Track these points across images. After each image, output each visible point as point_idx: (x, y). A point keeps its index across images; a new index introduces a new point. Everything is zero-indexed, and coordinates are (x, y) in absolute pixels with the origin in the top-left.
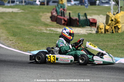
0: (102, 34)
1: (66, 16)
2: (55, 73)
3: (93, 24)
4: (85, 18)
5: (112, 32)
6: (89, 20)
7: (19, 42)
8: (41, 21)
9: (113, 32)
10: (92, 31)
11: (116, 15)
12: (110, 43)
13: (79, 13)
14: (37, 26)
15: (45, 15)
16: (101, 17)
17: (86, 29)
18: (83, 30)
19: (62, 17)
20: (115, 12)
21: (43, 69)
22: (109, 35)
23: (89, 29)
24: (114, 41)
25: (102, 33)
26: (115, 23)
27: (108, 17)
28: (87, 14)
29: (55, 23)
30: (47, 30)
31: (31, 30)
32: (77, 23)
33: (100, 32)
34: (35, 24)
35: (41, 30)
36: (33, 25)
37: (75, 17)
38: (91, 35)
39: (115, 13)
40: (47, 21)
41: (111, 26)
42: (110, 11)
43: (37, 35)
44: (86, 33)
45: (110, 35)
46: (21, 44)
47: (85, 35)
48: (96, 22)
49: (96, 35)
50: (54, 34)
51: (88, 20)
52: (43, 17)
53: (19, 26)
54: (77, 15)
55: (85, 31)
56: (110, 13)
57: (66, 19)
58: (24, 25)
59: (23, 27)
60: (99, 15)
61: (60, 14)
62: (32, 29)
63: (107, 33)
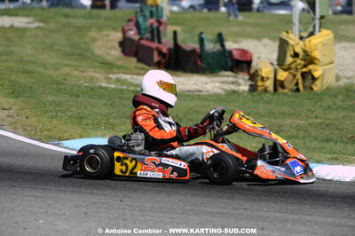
0: (268, 95)
1: (164, 40)
2: (128, 203)
3: (241, 64)
4: (218, 47)
5: (295, 87)
6: (230, 52)
7: (28, 113)
8: (93, 54)
9: (298, 90)
10: (239, 85)
11: (307, 40)
12: (288, 121)
13: (202, 33)
14: (81, 69)
15: (106, 38)
16: (265, 46)
17: (222, 79)
18: (212, 82)
19: (154, 45)
20: (305, 31)
21: (95, 191)
22: (285, 97)
23: (231, 79)
24: (300, 115)
25: (266, 90)
26: (303, 63)
27: (283, 45)
28: (224, 36)
29: (134, 60)
30: (110, 79)
31: (65, 79)
32: (195, 61)
33: (260, 88)
34: (77, 63)
35: (92, 79)
36: (69, 66)
37: (190, 44)
38: (235, 96)
39: (305, 34)
40: (110, 55)
41: (291, 71)
42: (291, 29)
43: (81, 94)
44: (222, 89)
45: (289, 97)
46: (33, 120)
47: (220, 95)
48: (249, 59)
49: (250, 96)
50: (129, 91)
51: (227, 54)
52: (100, 43)
53: (30, 67)
54: (197, 39)
55: (217, 84)
56: (291, 35)
57: (164, 50)
58: (44, 65)
59: (41, 70)
60: (259, 38)
61: (148, 35)
62: (67, 77)
63: (280, 90)
